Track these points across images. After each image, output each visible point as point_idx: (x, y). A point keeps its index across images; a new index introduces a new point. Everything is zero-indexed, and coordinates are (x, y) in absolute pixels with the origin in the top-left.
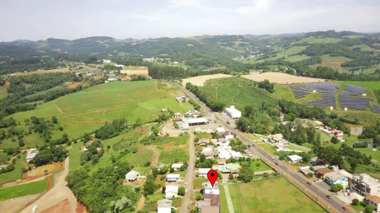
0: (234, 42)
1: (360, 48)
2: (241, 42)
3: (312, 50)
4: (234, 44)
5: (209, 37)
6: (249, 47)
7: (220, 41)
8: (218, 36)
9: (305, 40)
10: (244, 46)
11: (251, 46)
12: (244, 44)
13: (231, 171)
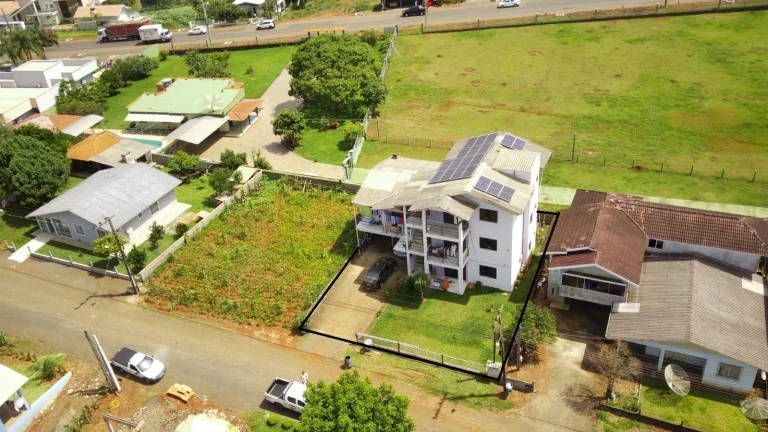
13: (222, 116)
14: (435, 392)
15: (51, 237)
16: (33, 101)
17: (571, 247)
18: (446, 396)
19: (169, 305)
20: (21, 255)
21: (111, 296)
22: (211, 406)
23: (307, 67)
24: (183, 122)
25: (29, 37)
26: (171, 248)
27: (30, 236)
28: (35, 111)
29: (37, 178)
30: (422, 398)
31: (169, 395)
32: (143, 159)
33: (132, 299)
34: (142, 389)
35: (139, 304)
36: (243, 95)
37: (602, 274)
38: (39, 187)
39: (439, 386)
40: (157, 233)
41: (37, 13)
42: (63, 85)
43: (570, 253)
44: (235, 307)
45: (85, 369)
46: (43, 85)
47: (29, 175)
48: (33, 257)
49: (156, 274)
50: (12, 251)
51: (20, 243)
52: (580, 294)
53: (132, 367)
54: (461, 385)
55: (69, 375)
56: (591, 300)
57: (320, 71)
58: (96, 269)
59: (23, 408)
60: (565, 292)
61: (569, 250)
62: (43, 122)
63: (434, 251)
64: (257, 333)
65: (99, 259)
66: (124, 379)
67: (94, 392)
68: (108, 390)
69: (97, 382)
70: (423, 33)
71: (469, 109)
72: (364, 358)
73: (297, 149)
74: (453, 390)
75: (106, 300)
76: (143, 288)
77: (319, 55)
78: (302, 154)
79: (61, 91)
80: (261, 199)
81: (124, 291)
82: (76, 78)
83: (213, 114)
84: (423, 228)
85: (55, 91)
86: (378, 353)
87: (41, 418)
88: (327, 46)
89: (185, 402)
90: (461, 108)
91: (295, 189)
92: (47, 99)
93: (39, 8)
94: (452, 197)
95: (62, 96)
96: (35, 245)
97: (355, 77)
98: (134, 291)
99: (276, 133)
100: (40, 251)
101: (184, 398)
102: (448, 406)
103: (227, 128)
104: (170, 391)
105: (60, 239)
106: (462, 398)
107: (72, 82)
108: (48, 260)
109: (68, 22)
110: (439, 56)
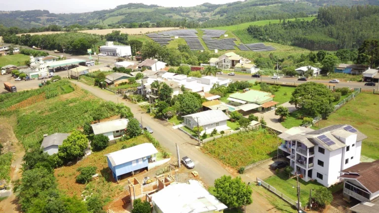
0: (39, 17)
1: (172, 16)
2: (47, 18)
3: (131, 19)
4: (40, 19)
5: (4, 13)
6: (59, 22)
7: (21, 17)
8: (16, 11)
9: (120, 11)
10: (53, 21)
11: (60, 21)
12: (52, 19)
13: (259, 104)
14: (273, 204)
15: (186, 125)
16: (203, 88)
17: (352, 172)
18: (276, 207)
19: (206, 152)
20: (176, 127)
21: (192, 144)
22: (201, 180)
23: (298, 93)
24: (246, 104)
25: (212, 68)
26: (216, 137)
27: (181, 123)
28: (203, 91)
29: (189, 106)
30: (268, 204)
31: (192, 173)
32: (224, 111)
33: (197, 147)
34: (186, 169)
35: (198, 149)
36: (272, 99)
37: (359, 185)
38: (188, 109)
39: (276, 204)
40: (215, 132)
41: (223, 63)
42: (214, 85)
43: (350, 174)
44: (225, 159)
45: (175, 159)
46: (209, 84)
47: (187, 104)
48: (179, 129)
49: (208, 143)
50: (174, 125)
51: (177, 124)
52: (352, 194)
53: (186, 162)
54: (284, 206)
55: (169, 159)
56: (355, 198)
57: (303, 95)
58: (192, 136)
59: (154, 161)
60: (346, 192)
61: (350, 173)
62: (202, 94)
63: (299, 161)
64: (227, 168)
65: (194, 134)
66: (182, 165)
67: (173, 165)
68: (177, 166)
69: (176, 163)
70: (374, 93)
71: (371, 126)
72: (257, 187)
73: (282, 123)
74: (280, 206)
75: (190, 145)
76: (202, 145)
77: (305, 89)
78: (283, 125)
79: (213, 87)
80: (255, 133)
81: (196, 144)
82: (220, 84)
83: (256, 103)
84: (295, 149)
85: (211, 86)
86: (262, 187)
87: (158, 167)
88: (310, 87)
89: (195, 176)
90: (368, 125)
91: (270, 133)
92: (208, 89)
93: (224, 62)
94: (308, 139)
95: (213, 88)
96: (181, 126)
97: (317, 100)
98: (199, 145)
99: (276, 114)
100: (181, 128)
101: (195, 175)
102: (275, 210)
103: (261, 109)
104: (192, 172)
105: (188, 126)
106: (282, 210)
107: (218, 85)
108: (182, 131)
109: (233, 68)
110: (374, 104)
